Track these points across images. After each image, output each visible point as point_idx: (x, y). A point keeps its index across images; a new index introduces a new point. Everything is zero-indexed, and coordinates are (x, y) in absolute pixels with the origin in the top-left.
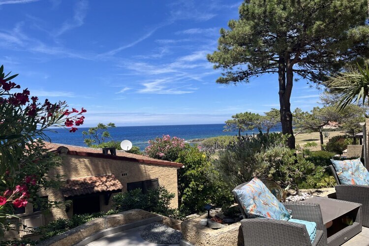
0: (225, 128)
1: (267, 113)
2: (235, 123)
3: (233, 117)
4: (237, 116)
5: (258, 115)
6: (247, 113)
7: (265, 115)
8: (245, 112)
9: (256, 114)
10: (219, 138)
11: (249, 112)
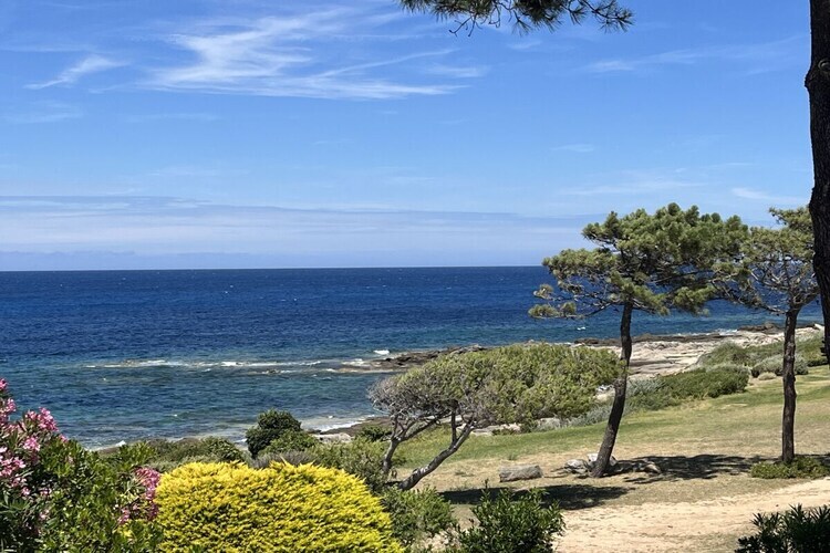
0: (541, 301)
1: (785, 216)
2: (600, 269)
3: (591, 233)
4: (613, 230)
5: (734, 223)
6: (673, 210)
7: (779, 227)
8: (664, 205)
9: (724, 218)
10: (498, 356)
11: (685, 208)
